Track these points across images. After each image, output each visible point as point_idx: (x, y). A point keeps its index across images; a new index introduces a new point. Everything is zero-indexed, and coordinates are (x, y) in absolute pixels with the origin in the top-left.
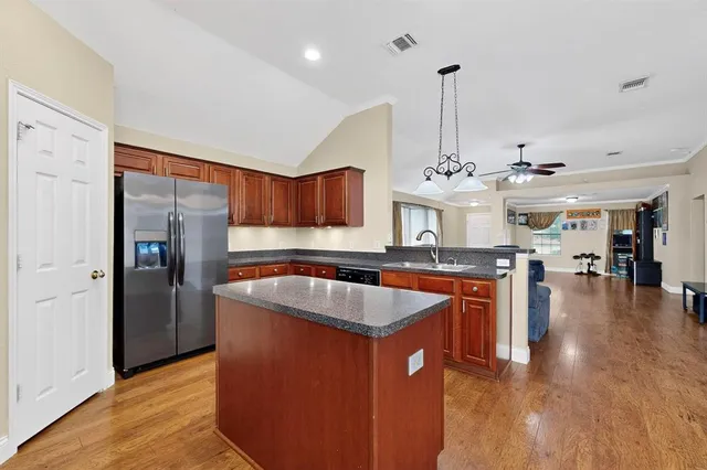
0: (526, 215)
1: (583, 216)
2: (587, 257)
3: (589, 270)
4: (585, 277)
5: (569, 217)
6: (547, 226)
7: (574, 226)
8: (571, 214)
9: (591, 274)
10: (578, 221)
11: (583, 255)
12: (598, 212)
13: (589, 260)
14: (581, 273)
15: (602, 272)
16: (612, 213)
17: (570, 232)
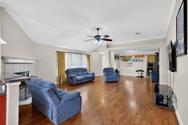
0: (122, 57)
1: (139, 57)
2: (140, 71)
3: (141, 76)
4: (140, 78)
5: (135, 57)
6: (129, 60)
7: (137, 61)
8: (136, 56)
9: (142, 77)
10: (138, 59)
11: (139, 71)
12: (144, 55)
13: (141, 72)
14: (138, 77)
15: (145, 76)
16: (148, 56)
17: (135, 63)
